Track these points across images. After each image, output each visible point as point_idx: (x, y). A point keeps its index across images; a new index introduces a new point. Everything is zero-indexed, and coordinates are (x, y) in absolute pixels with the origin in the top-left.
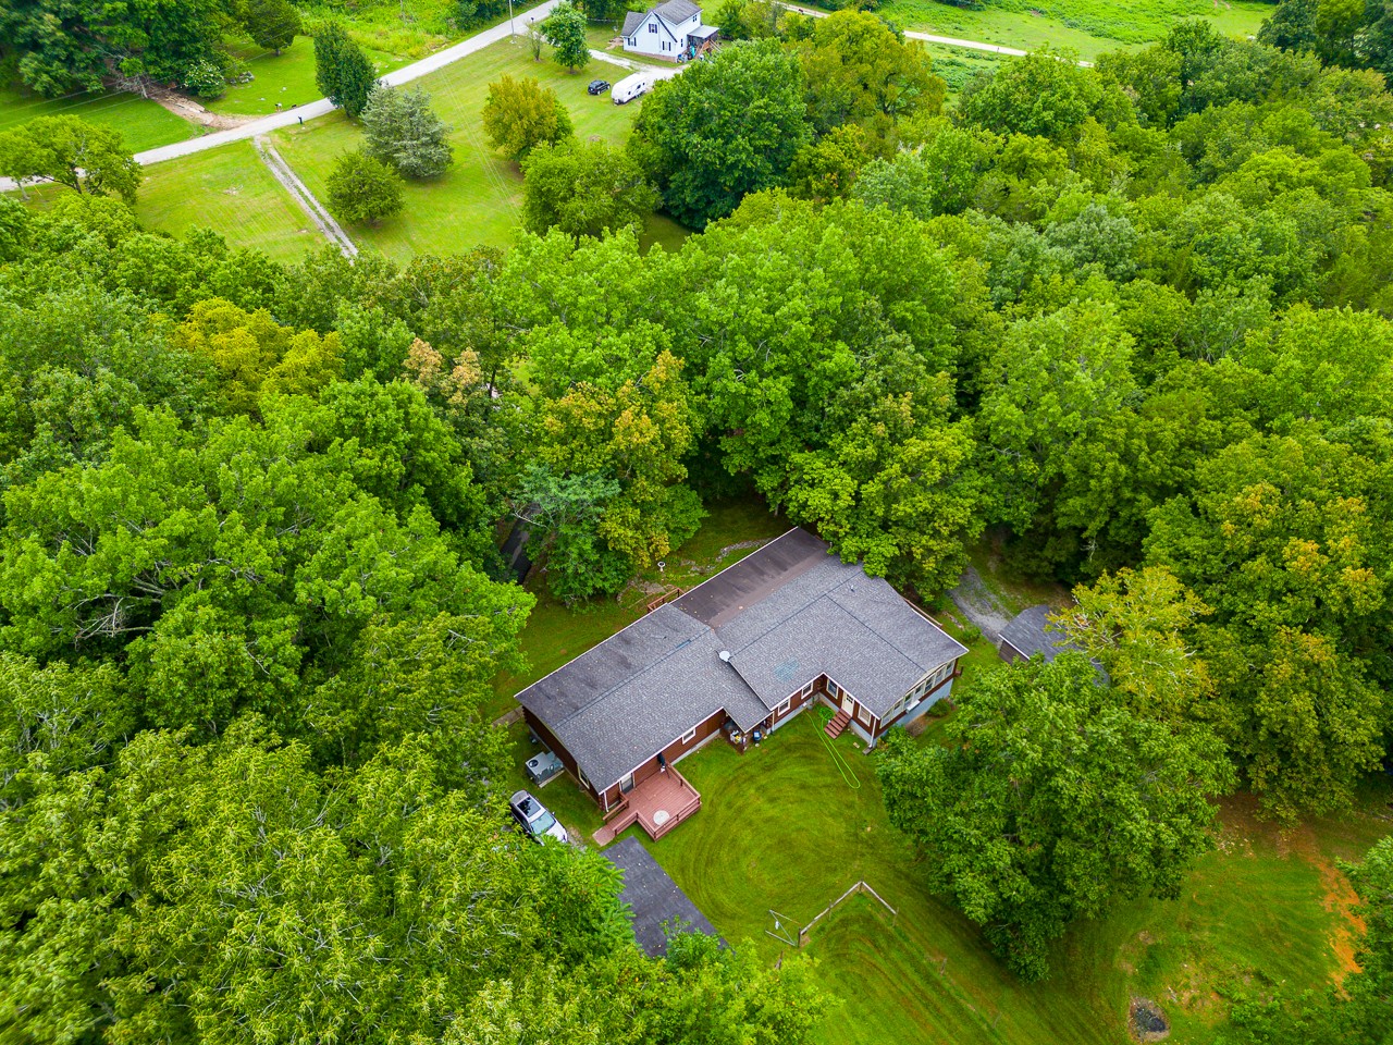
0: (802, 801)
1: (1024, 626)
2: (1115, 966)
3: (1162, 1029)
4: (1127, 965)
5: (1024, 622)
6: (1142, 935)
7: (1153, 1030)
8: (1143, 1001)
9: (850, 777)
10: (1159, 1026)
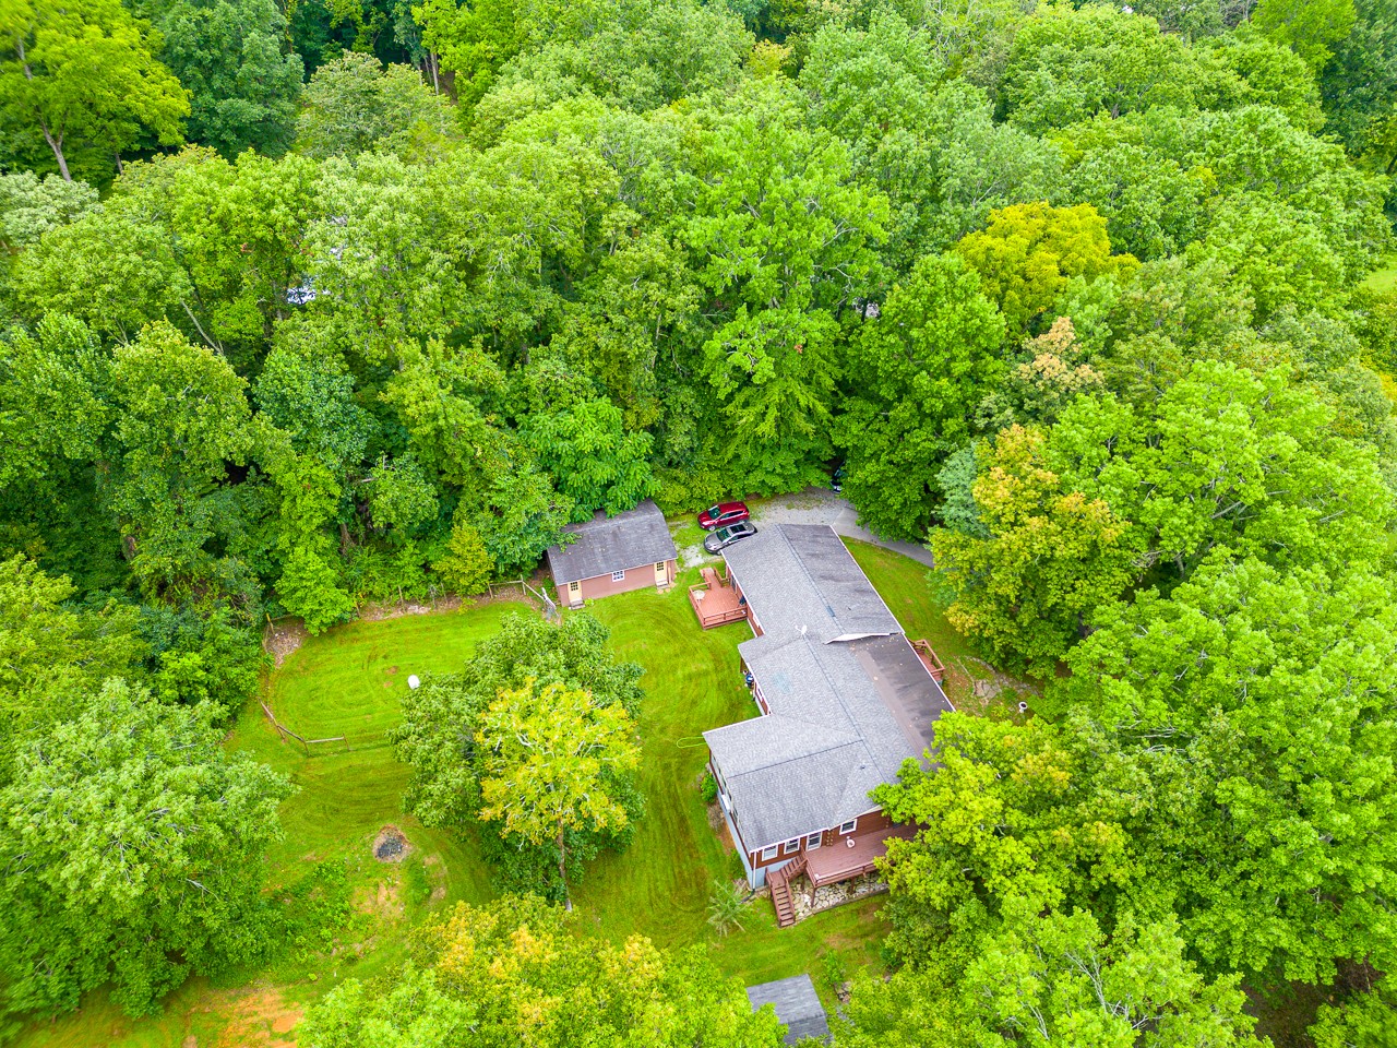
0: (682, 697)
1: (801, 1002)
2: (438, 854)
3: (379, 851)
4: (433, 860)
5: (808, 1004)
6: (443, 892)
7: (384, 846)
8: (404, 856)
9: (689, 742)
10: (383, 852)
